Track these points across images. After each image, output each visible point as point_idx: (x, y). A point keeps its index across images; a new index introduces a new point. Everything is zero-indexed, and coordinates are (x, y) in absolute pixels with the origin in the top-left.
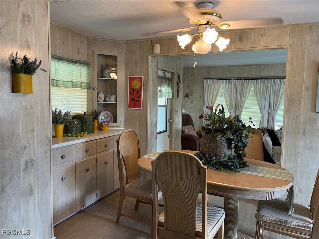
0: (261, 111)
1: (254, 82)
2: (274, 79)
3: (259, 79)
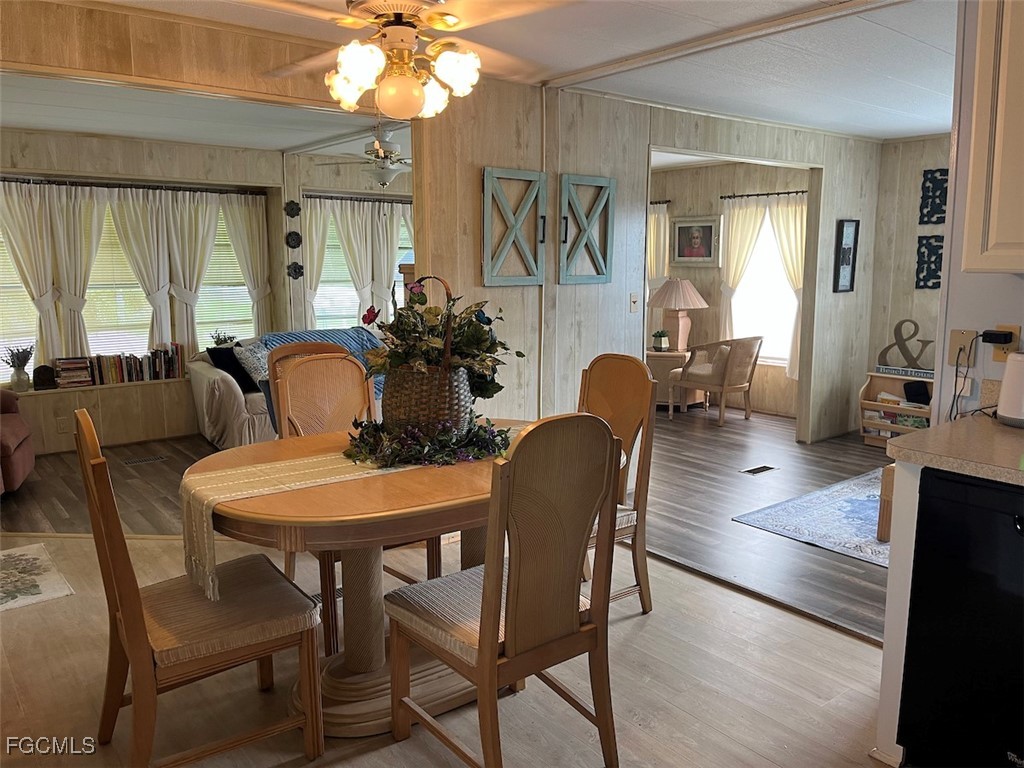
1: (111, 196)
2: (175, 189)
3: (125, 186)
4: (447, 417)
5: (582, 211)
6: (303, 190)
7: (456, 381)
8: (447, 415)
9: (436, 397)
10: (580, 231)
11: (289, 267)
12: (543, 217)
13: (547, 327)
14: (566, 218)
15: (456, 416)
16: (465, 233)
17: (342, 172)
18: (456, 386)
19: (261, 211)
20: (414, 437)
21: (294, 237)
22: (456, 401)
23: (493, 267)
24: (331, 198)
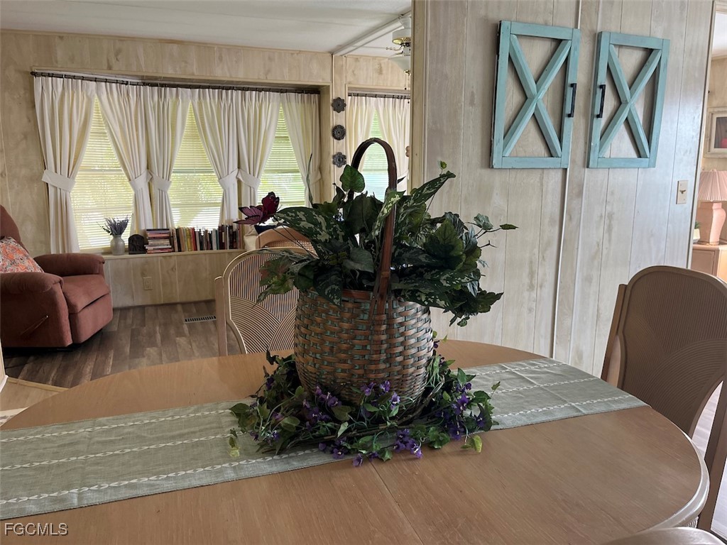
0: (220, 178)
1: (193, 96)
2: (244, 89)
3: (204, 87)
4: (382, 375)
5: (624, 79)
6: (349, 88)
7: (400, 314)
8: (383, 370)
9: (364, 342)
10: (620, 102)
11: (334, 156)
12: (573, 85)
13: (570, 219)
14: (602, 87)
15: (399, 372)
16: (472, 103)
17: (384, 72)
18: (401, 324)
19: (314, 107)
20: (323, 407)
21: (339, 130)
22: (400, 349)
23: (505, 146)
24: (376, 96)
